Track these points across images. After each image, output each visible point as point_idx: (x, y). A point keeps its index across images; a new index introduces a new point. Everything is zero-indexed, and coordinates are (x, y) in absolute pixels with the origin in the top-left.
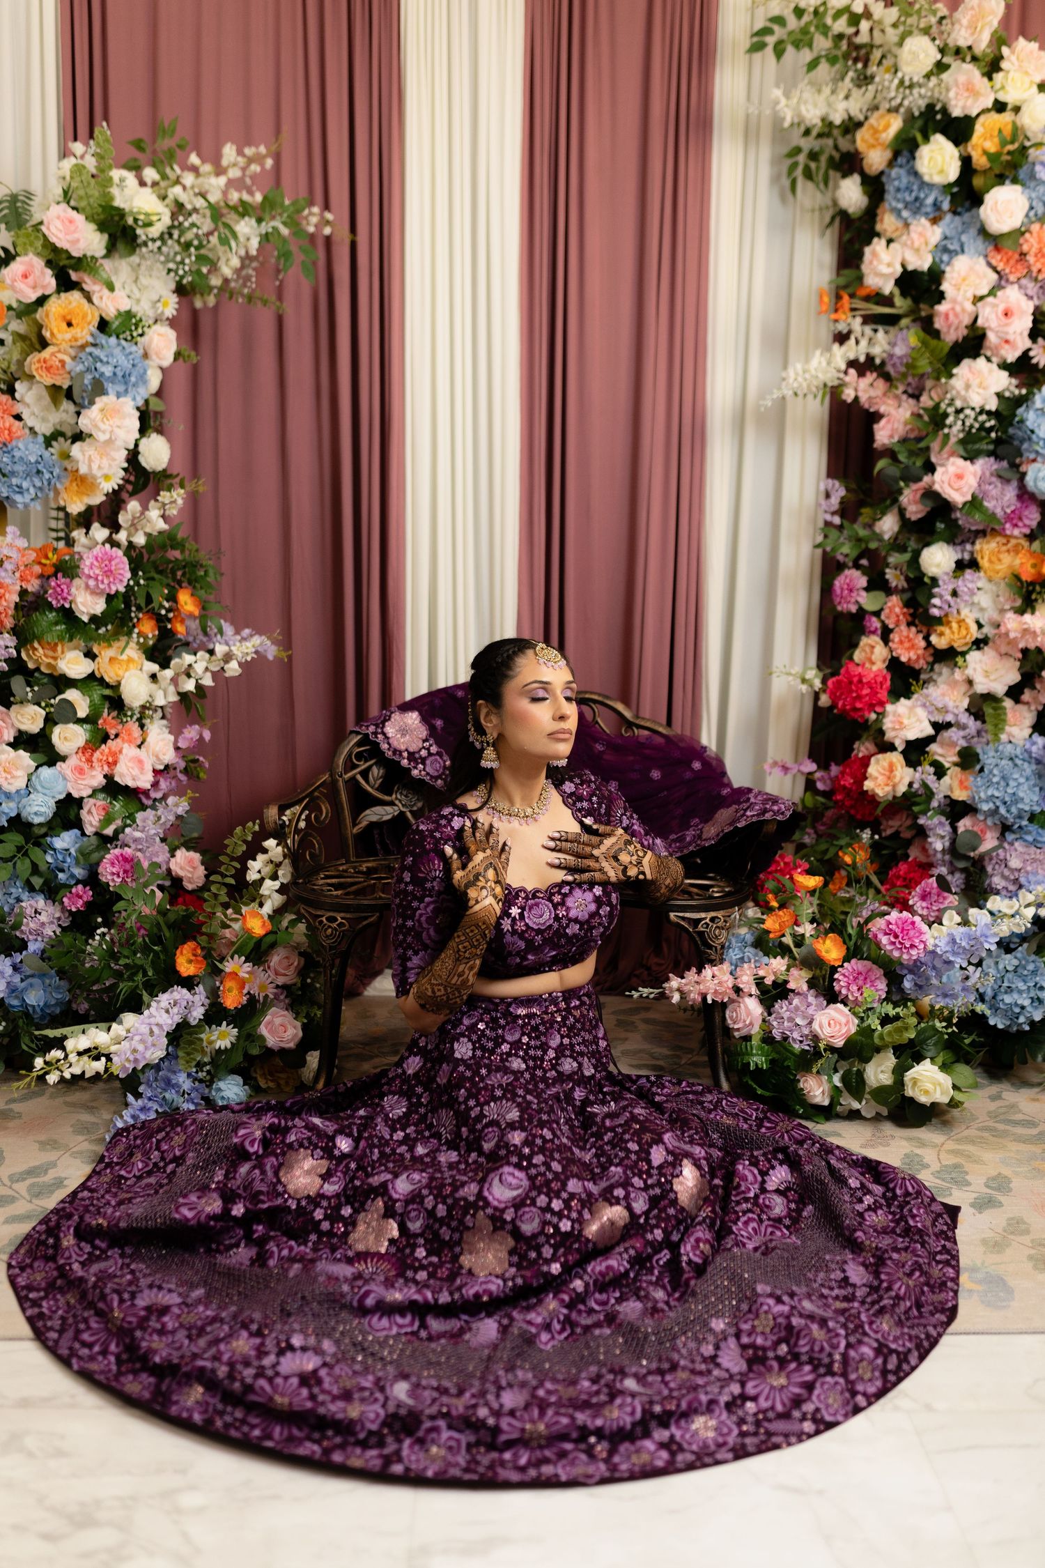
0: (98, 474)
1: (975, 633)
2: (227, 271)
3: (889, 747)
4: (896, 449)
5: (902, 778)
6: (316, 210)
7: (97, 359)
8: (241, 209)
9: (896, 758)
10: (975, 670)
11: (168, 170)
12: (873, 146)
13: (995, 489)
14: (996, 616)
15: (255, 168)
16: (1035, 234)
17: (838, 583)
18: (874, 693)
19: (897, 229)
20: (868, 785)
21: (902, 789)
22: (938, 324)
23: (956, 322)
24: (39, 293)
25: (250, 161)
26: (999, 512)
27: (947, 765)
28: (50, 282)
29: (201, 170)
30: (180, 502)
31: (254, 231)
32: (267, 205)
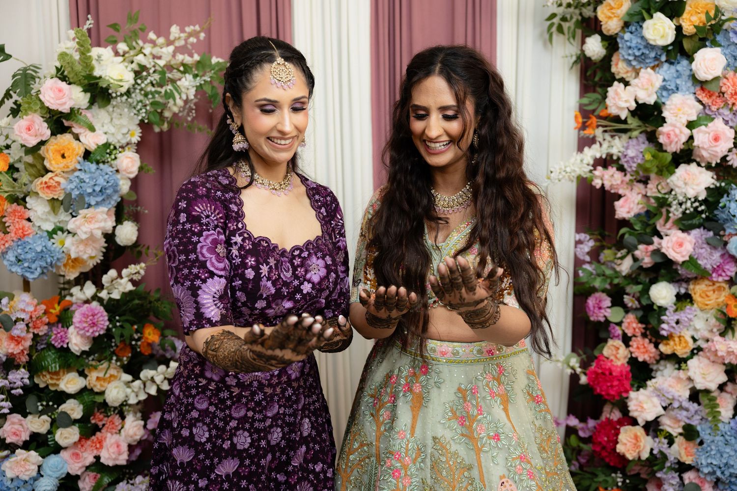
0: (85, 257)
1: (691, 345)
3: (634, 422)
4: (632, 221)
5: (644, 447)
7: (82, 181)
8: (182, 69)
9: (639, 430)
10: (695, 373)
11: (134, 44)
12: (610, 18)
13: (705, 251)
14: (707, 335)
15: (193, 40)
16: (730, 80)
17: (591, 302)
18: (621, 384)
19: (627, 72)
20: (620, 448)
21: (645, 455)
22: (662, 139)
23: (676, 139)
24: (39, 140)
25: (190, 35)
26: (709, 267)
27: (675, 434)
28: (45, 131)
29: (157, 42)
30: (142, 272)
31: (192, 83)
32: (200, 65)
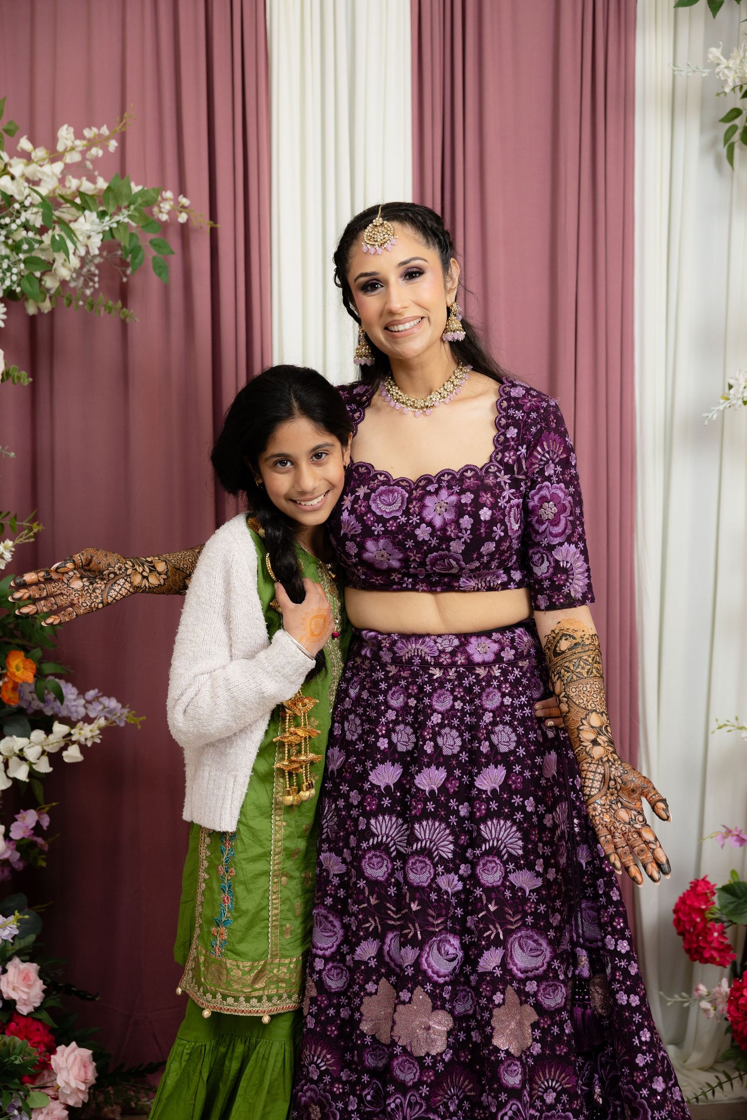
2: (64, 273)
6: (169, 194)
8: (78, 201)
15: (97, 152)
25: (92, 143)
29: (33, 155)
30: (8, 556)
31: (95, 227)
32: (111, 195)
